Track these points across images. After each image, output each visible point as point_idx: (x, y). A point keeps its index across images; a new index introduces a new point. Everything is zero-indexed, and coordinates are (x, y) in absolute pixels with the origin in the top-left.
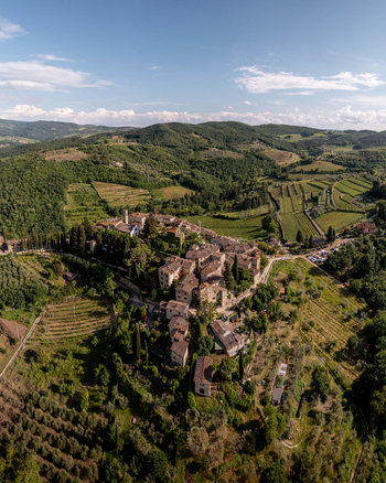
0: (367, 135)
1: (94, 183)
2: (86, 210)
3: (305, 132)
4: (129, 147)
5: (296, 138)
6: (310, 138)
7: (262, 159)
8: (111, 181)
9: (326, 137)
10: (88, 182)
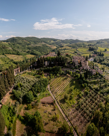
0: (71, 40)
1: (5, 55)
2: (8, 63)
3: (54, 40)
4: (9, 44)
5: (52, 42)
6: (56, 41)
7: (47, 47)
8: (11, 54)
9: (60, 41)
10: (3, 54)
